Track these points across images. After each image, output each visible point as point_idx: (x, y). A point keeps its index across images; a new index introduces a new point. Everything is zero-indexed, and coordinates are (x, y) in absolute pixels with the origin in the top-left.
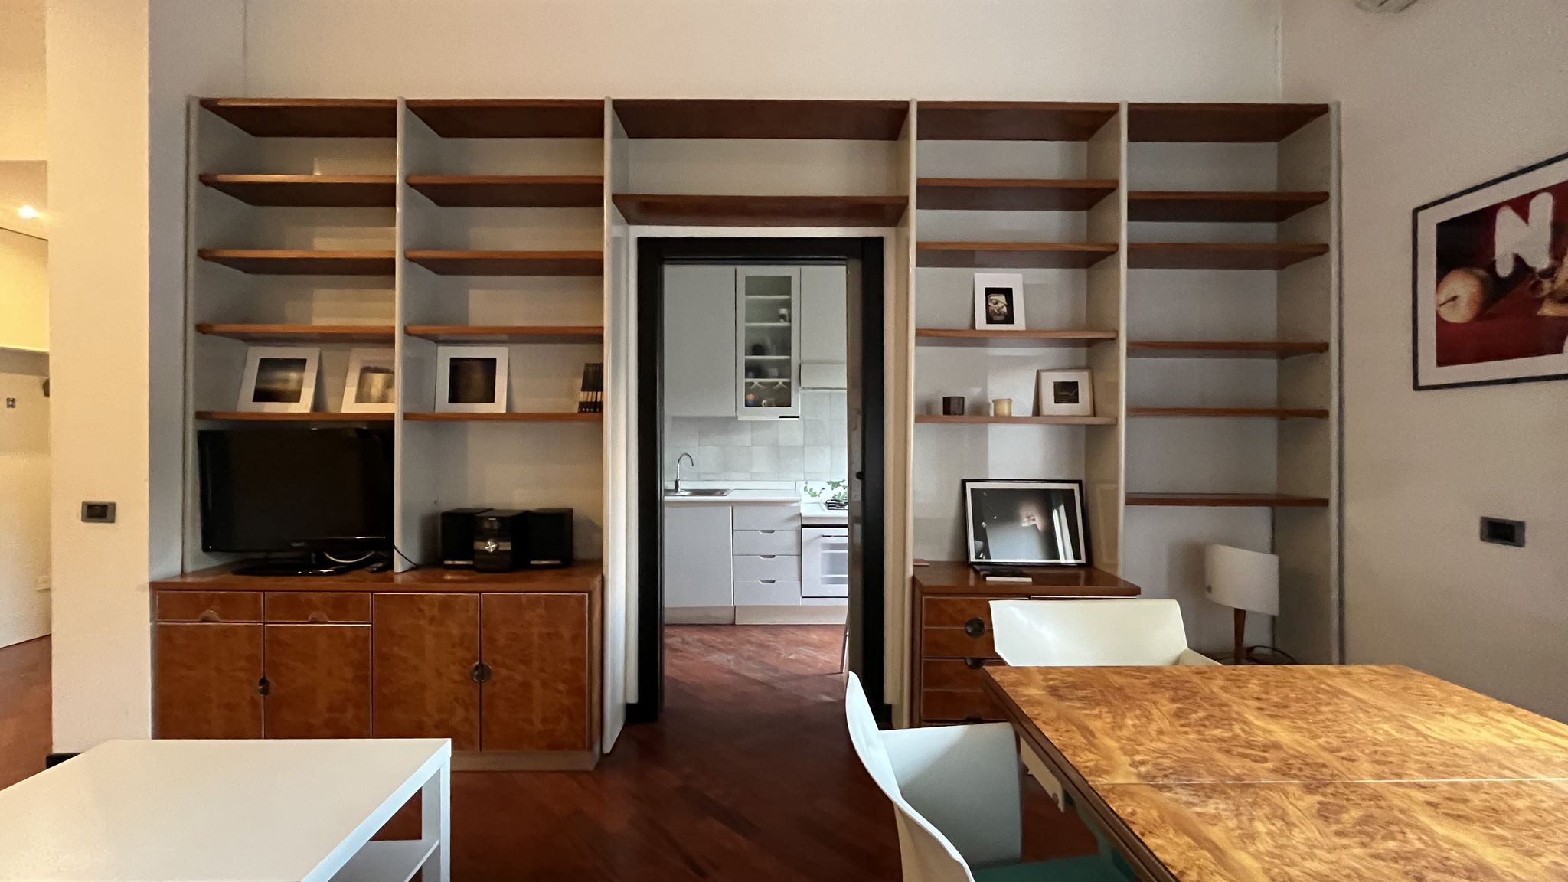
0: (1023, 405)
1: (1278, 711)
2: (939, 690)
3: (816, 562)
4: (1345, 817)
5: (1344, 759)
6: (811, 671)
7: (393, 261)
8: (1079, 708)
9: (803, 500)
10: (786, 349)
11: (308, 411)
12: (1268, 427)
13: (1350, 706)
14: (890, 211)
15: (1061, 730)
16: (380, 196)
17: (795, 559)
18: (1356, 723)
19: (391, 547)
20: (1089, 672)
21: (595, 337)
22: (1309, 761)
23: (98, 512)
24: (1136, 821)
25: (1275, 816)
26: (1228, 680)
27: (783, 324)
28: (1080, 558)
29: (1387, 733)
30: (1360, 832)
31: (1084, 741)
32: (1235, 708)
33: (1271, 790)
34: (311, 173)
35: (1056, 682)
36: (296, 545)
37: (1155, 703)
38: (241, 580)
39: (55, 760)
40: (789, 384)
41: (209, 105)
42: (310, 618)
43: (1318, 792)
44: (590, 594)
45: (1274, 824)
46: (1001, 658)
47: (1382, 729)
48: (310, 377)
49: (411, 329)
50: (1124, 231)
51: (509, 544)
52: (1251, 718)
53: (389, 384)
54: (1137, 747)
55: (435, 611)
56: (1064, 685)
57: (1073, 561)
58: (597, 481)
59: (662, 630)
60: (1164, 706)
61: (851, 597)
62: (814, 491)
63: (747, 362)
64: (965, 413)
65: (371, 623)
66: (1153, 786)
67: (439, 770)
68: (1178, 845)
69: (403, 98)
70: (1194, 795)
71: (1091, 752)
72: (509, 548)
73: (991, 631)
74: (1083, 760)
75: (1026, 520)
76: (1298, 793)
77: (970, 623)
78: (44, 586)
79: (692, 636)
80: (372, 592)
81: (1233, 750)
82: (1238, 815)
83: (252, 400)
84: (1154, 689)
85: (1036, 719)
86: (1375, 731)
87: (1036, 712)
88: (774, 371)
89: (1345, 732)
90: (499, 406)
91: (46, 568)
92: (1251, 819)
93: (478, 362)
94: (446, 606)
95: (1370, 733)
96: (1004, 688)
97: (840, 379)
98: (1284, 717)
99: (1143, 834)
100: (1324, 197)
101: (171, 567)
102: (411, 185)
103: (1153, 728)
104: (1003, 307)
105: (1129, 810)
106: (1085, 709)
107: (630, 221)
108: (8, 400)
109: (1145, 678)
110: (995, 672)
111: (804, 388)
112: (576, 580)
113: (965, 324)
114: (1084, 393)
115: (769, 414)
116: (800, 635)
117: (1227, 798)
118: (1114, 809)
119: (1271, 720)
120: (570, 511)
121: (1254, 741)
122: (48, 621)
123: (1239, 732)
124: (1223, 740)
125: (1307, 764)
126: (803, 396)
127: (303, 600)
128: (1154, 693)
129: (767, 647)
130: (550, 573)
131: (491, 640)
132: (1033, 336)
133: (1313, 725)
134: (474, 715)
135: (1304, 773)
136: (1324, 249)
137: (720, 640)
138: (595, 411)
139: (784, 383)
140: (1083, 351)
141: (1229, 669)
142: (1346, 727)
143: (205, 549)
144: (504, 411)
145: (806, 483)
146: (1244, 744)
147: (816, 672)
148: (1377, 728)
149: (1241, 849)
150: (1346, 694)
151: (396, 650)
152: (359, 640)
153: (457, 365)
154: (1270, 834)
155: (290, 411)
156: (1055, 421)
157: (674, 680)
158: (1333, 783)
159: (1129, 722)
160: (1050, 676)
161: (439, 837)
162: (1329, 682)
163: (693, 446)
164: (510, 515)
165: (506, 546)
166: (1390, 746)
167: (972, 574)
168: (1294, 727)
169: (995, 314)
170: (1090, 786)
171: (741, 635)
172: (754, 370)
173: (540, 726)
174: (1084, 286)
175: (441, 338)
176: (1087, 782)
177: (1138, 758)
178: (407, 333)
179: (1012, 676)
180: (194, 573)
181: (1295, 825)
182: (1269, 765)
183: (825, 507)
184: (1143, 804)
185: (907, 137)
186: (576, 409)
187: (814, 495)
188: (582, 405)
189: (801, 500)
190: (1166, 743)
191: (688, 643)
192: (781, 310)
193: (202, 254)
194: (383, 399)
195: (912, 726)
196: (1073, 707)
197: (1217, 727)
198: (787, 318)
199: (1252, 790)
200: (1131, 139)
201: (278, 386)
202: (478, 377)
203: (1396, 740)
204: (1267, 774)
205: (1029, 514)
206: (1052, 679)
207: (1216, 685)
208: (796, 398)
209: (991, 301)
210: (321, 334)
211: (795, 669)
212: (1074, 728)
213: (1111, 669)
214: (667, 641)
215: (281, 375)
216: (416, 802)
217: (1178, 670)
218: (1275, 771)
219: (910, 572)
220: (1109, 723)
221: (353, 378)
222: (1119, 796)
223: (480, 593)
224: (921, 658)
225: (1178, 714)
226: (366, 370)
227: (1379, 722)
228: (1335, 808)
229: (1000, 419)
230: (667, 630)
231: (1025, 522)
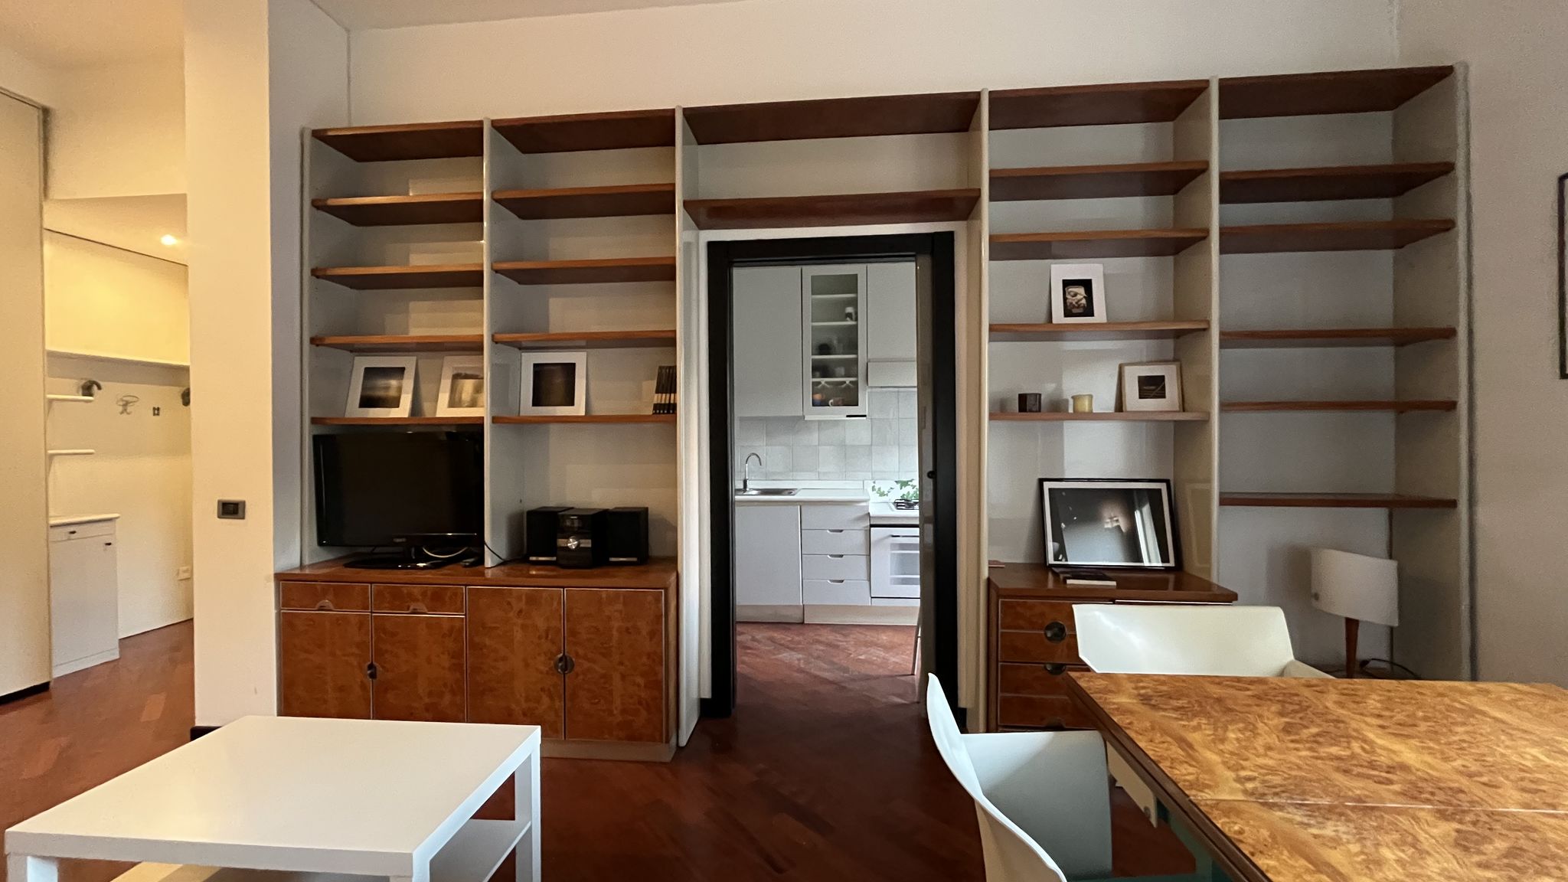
0: (1105, 401)
1: (1403, 730)
2: (1017, 695)
3: (884, 562)
4: (1488, 848)
5: (1484, 784)
6: (881, 672)
7: (481, 273)
8: (1176, 718)
9: (871, 498)
10: (853, 347)
11: (406, 415)
12: (1385, 421)
13: (1490, 727)
14: (963, 205)
15: (1157, 741)
16: (467, 212)
17: (864, 559)
18: (1499, 746)
19: (481, 542)
20: (1184, 681)
21: (668, 341)
22: (1442, 785)
23: (231, 510)
24: (1244, 840)
25: (1404, 843)
26: (1343, 694)
27: (850, 323)
28: (1168, 562)
29: (1535, 758)
30: (1508, 865)
31: (1182, 753)
32: (1354, 724)
33: (1399, 815)
34: (407, 194)
35: (1149, 690)
36: (398, 540)
37: (1260, 716)
38: (349, 572)
39: (198, 732)
40: (856, 383)
41: (319, 135)
42: (411, 608)
43: (1454, 819)
44: (666, 589)
45: (1403, 851)
46: (1086, 665)
47: (1529, 754)
48: (408, 384)
49: (498, 337)
50: (1215, 214)
51: (590, 541)
52: (1371, 736)
53: (478, 390)
54: (1242, 762)
55: (523, 605)
56: (1155, 694)
57: (1160, 564)
58: (671, 482)
59: (734, 629)
60: (1270, 721)
61: (923, 597)
62: (882, 491)
63: (814, 361)
64: (1042, 410)
65: (465, 615)
66: (1261, 803)
67: (530, 755)
68: (1293, 867)
69: (489, 119)
70: (1310, 816)
71: (1190, 765)
72: (590, 546)
73: (1075, 636)
74: (1183, 773)
75: (1108, 520)
76: (1429, 818)
77: (1048, 628)
78: (186, 575)
79: (761, 634)
80: (466, 585)
81: (1352, 771)
82: (1361, 840)
83: (358, 405)
84: (1258, 702)
85: (1129, 728)
86: (1522, 757)
87: (1128, 721)
88: (841, 370)
89: (1484, 755)
90: (579, 409)
91: (188, 559)
92: (1377, 845)
93: (559, 367)
94: (532, 600)
95: (1514, 758)
96: (1092, 695)
97: (910, 377)
98: (1408, 737)
99: (1253, 854)
100: (1448, 168)
101: (291, 560)
102: (497, 201)
103: (1259, 743)
104: (1081, 300)
105: (1236, 828)
106: (1181, 720)
107: (701, 226)
108: (154, 409)
109: (1248, 690)
110: (1080, 678)
111: (872, 387)
112: (653, 577)
113: (1042, 318)
114: (1172, 388)
115: (837, 413)
116: (871, 636)
117: (1348, 820)
118: (1219, 825)
119: (1394, 739)
120: (647, 509)
121: (1377, 761)
122: (190, 607)
123: (1358, 750)
124: (1339, 758)
125: (1440, 789)
126: (870, 394)
127: (405, 591)
128: (1257, 705)
129: (837, 647)
130: (626, 570)
131: (573, 633)
132: (1116, 328)
133: (1444, 746)
134: (559, 704)
135: (1436, 798)
136: (1448, 225)
137: (790, 639)
138: (668, 413)
139: (851, 382)
140: (1170, 343)
141: (1344, 683)
142: (1486, 751)
143: (320, 544)
144: (583, 414)
145: (874, 482)
146: (1365, 764)
147: (887, 673)
148: (1525, 753)
149: (1365, 875)
150: (1484, 713)
151: (488, 642)
152: (453, 631)
153: (539, 369)
154: (1399, 861)
155: (391, 416)
156: (1138, 417)
157: (745, 677)
158: (1472, 810)
159: (1232, 735)
160: (1141, 684)
161: (531, 819)
162: (1464, 701)
163: (761, 447)
164: (592, 513)
165: (587, 543)
166: (1541, 773)
167: (1050, 576)
168: (1423, 748)
169: (1074, 307)
170: (1191, 801)
171: (811, 634)
172: (821, 370)
173: (620, 718)
174: (1171, 274)
175: (524, 344)
176: (1188, 796)
177: (1243, 773)
178: (495, 341)
179: (1101, 683)
180: (312, 566)
181: (1428, 853)
182: (1396, 787)
183: (893, 507)
184: (1252, 822)
185: (979, 128)
186: (650, 411)
187: (882, 494)
188: (657, 407)
189: (869, 500)
190: (1275, 760)
191: (758, 641)
192: (848, 309)
193: (315, 273)
194: (473, 404)
195: (988, 731)
196: (1167, 717)
197: (1332, 745)
198: (854, 317)
199: (1377, 813)
200: (1223, 116)
201: (381, 393)
202: (559, 380)
203: (1549, 766)
204: (1392, 797)
205: (1112, 515)
206: (1143, 688)
207: (1330, 701)
208: (864, 396)
209: (1069, 293)
210: (418, 343)
211: (866, 670)
212: (1169, 739)
213: (1209, 679)
214: (739, 638)
215: (381, 382)
216: (509, 785)
217: (1285, 682)
218: (1403, 794)
219: (985, 573)
220: (1209, 735)
221: (446, 384)
222: (1223, 812)
223: (563, 588)
224: (997, 661)
225: (1287, 729)
226: (457, 377)
227: (1526, 746)
228: (1475, 837)
229: (1080, 416)
230: (739, 628)
231: (1108, 523)
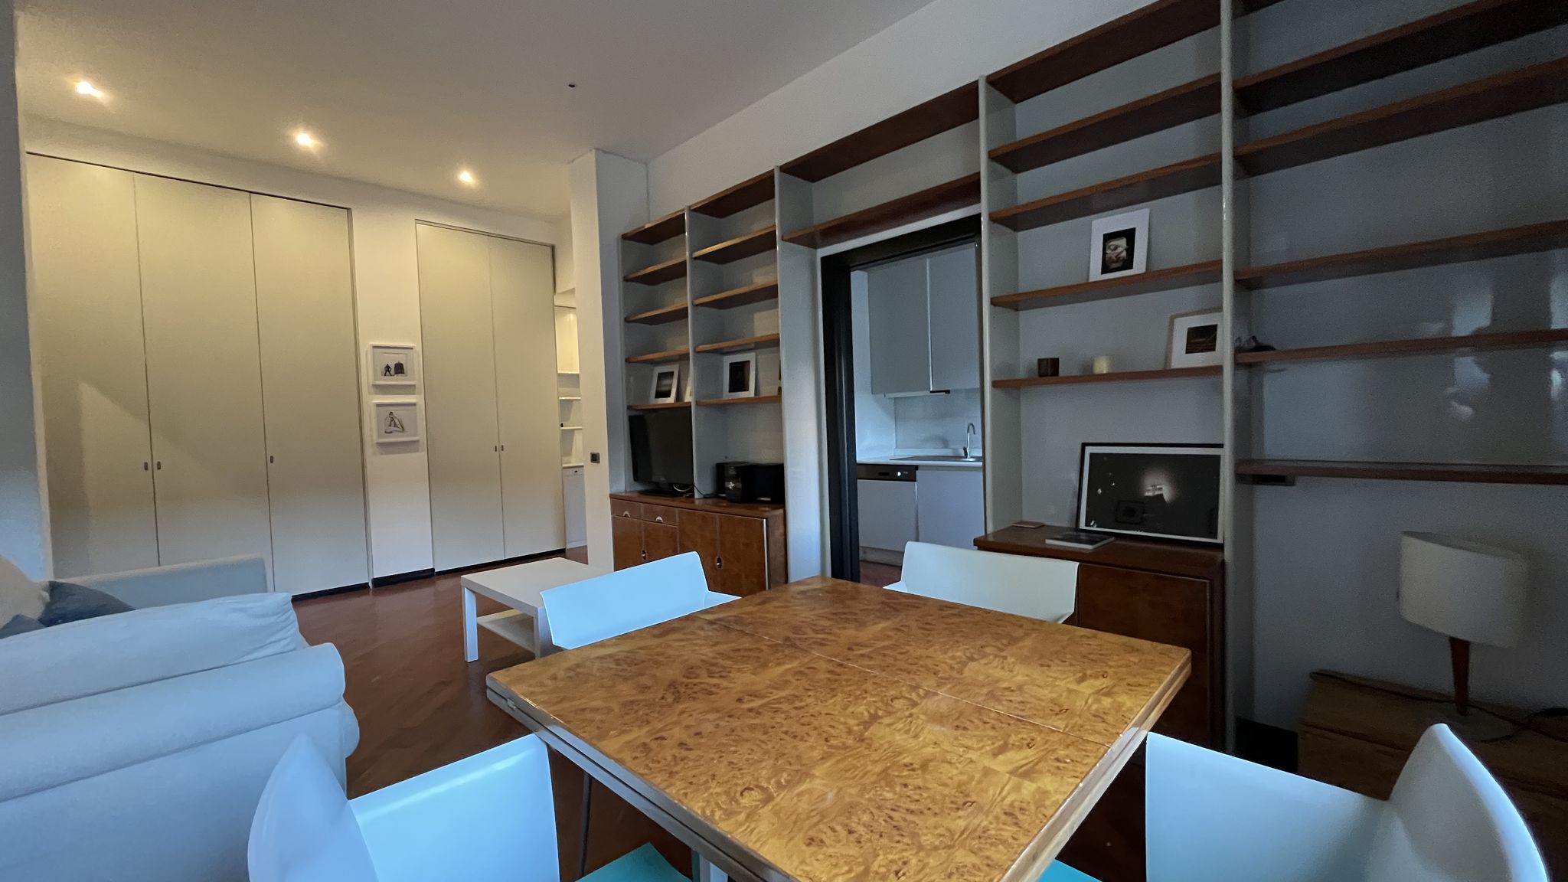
7: (688, 310)
11: (672, 402)
16: (681, 271)
19: (693, 483)
23: (595, 458)
41: (625, 237)
42: (657, 519)
44: (767, 520)
48: (676, 382)
49: (699, 348)
51: (737, 483)
55: (700, 522)
64: (1059, 376)
65: (678, 526)
69: (687, 207)
72: (738, 487)
80: (677, 508)
83: (653, 397)
90: (751, 394)
93: (742, 364)
94: (704, 519)
101: (620, 487)
102: (694, 259)
107: (816, 246)
113: (1077, 278)
127: (654, 509)
131: (723, 544)
144: (753, 396)
152: (673, 535)
153: (731, 366)
155: (666, 403)
164: (742, 465)
169: (1113, 262)
175: (724, 351)
178: (696, 351)
180: (630, 492)
193: (627, 320)
201: (663, 389)
205: (1156, 483)
209: (1109, 248)
210: (676, 356)
215: (665, 382)
231: (1149, 490)
